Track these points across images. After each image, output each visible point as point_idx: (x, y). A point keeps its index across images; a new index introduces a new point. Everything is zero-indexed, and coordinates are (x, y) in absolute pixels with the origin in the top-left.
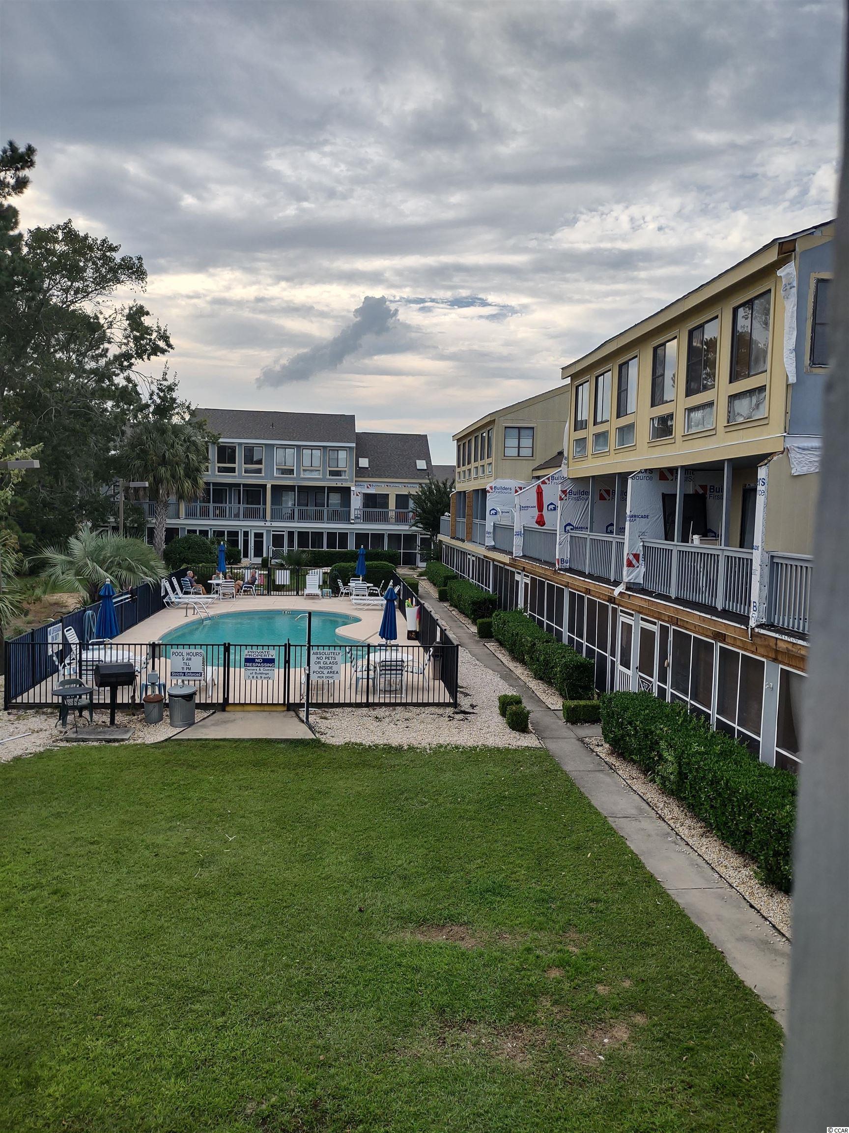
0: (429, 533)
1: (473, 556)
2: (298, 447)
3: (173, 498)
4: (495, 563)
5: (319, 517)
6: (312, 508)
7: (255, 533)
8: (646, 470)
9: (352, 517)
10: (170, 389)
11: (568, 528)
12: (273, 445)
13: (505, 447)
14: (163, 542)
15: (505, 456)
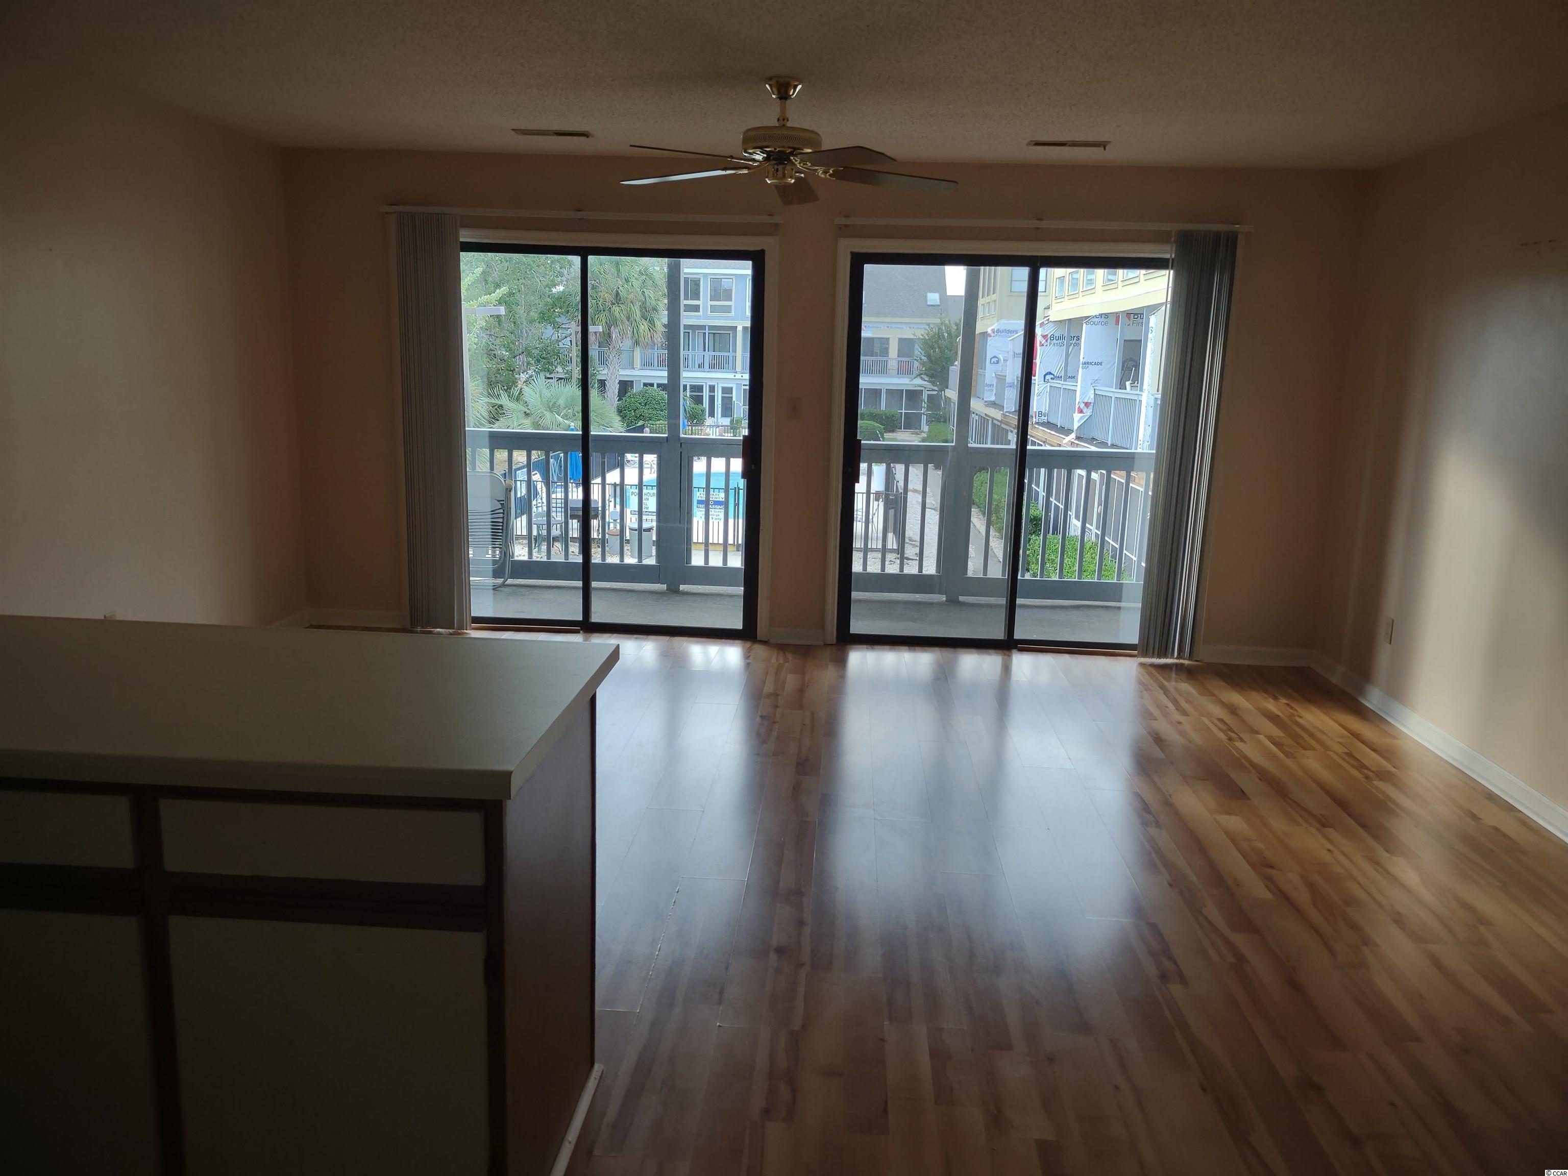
0: (936, 388)
1: (977, 414)
3: (627, 343)
4: (995, 421)
7: (723, 388)
8: (1101, 315)
11: (1048, 377)
13: (1012, 280)
14: (615, 397)
15: (1011, 292)
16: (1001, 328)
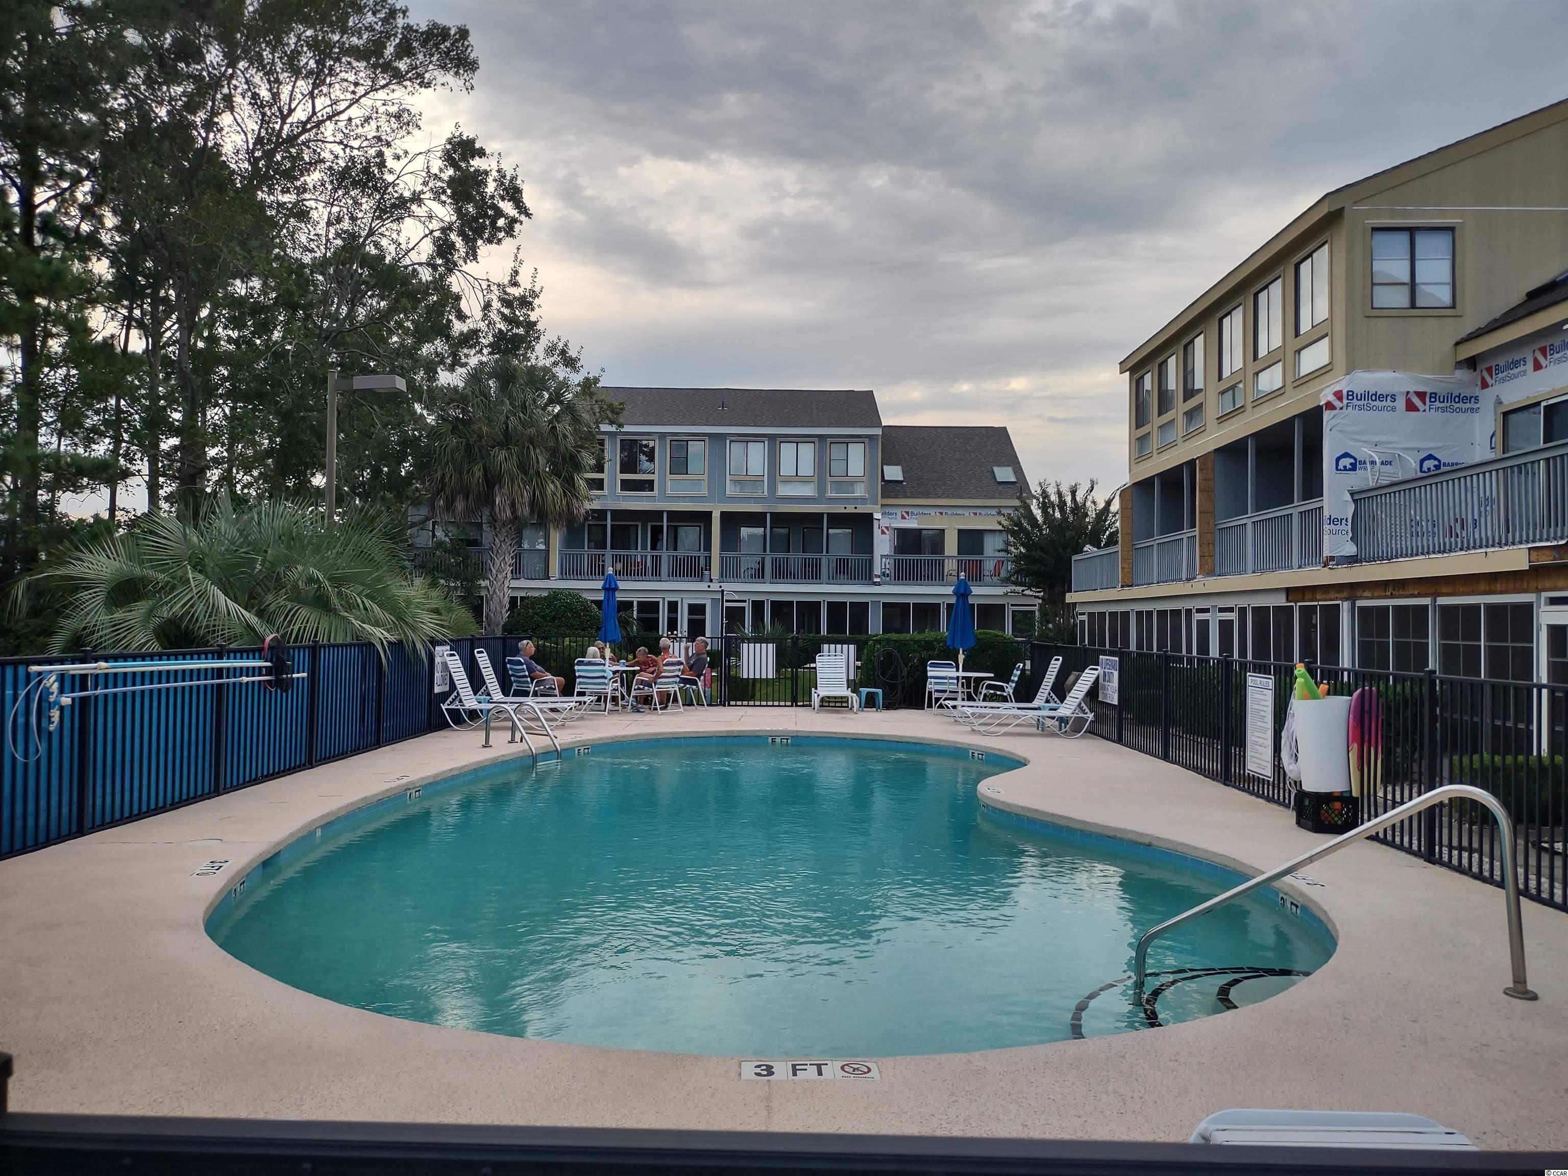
2: (772, 438)
5: (812, 573)
6: (796, 557)
7: (690, 606)
9: (877, 571)
10: (525, 302)
12: (722, 437)
13: (1373, 284)
14: (504, 611)
15: (1372, 308)
16: (1358, 390)
